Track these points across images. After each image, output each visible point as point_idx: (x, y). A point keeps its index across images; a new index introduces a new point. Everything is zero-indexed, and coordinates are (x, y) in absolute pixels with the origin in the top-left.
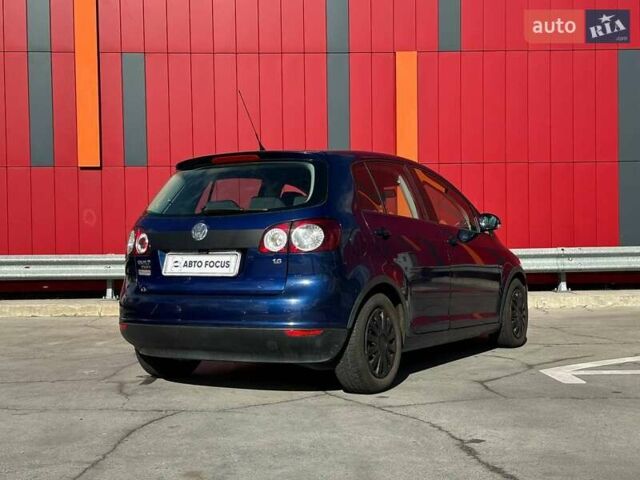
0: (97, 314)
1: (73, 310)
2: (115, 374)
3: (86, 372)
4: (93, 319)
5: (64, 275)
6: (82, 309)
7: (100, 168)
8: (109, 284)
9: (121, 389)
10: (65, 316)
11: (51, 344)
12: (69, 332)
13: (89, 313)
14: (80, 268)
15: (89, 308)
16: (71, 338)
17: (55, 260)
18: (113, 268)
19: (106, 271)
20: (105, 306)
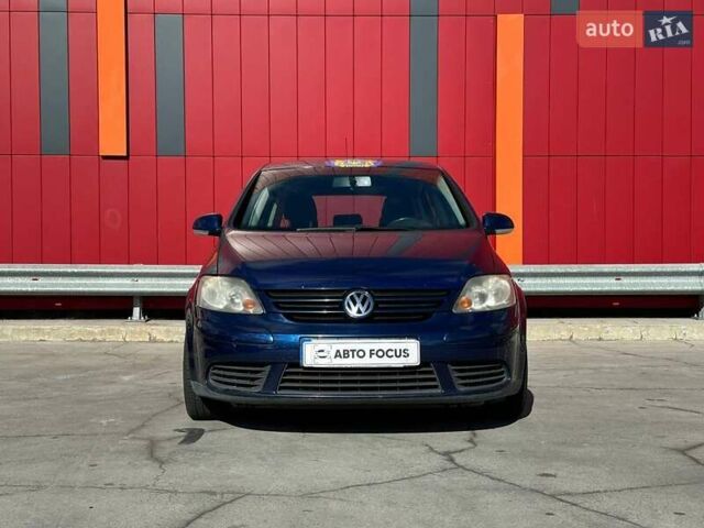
0: (121, 339)
1: (91, 333)
2: (143, 426)
3: (104, 422)
4: (117, 344)
5: (81, 289)
6: (102, 333)
7: (126, 158)
8: (137, 301)
9: (152, 450)
10: (81, 340)
11: (61, 378)
12: (84, 362)
13: (112, 338)
14: (101, 281)
15: (111, 332)
16: (87, 369)
17: (69, 270)
18: (141, 281)
19: (133, 286)
20: (132, 328)
